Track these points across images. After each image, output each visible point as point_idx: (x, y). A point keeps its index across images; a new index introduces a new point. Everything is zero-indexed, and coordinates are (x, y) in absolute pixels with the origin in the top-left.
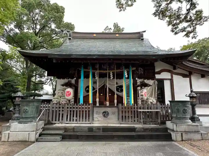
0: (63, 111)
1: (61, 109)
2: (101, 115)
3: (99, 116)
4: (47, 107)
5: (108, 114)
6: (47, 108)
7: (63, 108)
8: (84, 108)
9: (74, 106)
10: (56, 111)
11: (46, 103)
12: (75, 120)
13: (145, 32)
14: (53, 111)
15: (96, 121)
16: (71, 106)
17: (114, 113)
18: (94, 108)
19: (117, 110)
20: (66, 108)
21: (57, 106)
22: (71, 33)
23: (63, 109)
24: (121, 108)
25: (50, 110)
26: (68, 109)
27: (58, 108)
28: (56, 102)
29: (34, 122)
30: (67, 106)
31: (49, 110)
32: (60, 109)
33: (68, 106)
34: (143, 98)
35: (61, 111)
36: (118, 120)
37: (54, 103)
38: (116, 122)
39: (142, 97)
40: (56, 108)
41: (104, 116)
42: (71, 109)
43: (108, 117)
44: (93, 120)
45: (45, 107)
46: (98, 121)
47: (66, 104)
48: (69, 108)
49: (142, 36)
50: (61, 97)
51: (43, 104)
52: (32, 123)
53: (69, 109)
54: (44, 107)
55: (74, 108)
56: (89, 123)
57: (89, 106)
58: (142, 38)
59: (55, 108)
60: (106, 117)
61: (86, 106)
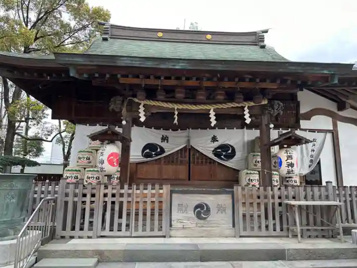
0: (92, 202)
1: (88, 199)
2: (191, 214)
3: (185, 215)
4: (49, 192)
5: (208, 210)
6: (49, 197)
7: (93, 195)
8: (149, 196)
9: (122, 191)
10: (75, 204)
11: (47, 181)
12: (124, 227)
13: (266, 32)
14: (66, 203)
15: (178, 229)
16: (114, 191)
17: (221, 209)
18: (174, 195)
19: (231, 201)
20: (102, 195)
21: (77, 191)
22: (109, 27)
23: (93, 199)
24: (240, 197)
25: (59, 201)
26: (106, 199)
27: (81, 195)
28: (74, 181)
29: (13, 237)
30: (103, 191)
31: (55, 201)
32: (84, 199)
33: (106, 191)
34: (292, 171)
35: (88, 203)
36: (234, 226)
37: (68, 183)
38: (228, 232)
39: (290, 168)
40: (75, 195)
41: (199, 216)
42: (114, 199)
43: (208, 219)
44: (171, 226)
45: (46, 192)
46: (183, 228)
47: (102, 187)
48: (110, 195)
49: (262, 39)
50: (85, 168)
51: (40, 185)
52: (6, 238)
53: (109, 199)
54: (42, 192)
55: (122, 195)
56: (160, 233)
57: (161, 191)
58: (262, 44)
59: (71, 195)
60: (205, 219)
61: (154, 191)
